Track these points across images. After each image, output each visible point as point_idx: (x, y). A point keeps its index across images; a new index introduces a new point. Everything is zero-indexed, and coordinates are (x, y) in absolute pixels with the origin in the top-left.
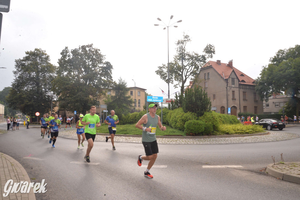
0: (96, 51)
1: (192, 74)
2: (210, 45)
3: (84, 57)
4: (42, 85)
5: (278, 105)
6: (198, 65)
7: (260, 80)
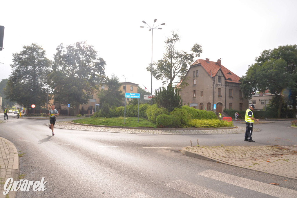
0: (90, 47)
1: (180, 72)
2: (197, 45)
3: (79, 52)
4: (38, 78)
5: (263, 103)
6: (186, 63)
7: (245, 78)
